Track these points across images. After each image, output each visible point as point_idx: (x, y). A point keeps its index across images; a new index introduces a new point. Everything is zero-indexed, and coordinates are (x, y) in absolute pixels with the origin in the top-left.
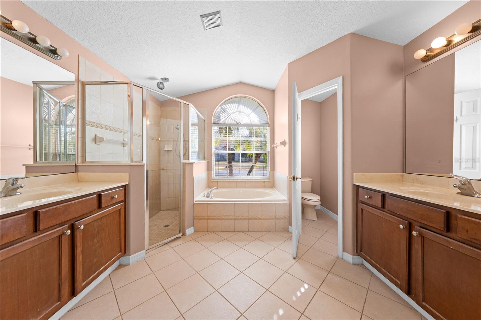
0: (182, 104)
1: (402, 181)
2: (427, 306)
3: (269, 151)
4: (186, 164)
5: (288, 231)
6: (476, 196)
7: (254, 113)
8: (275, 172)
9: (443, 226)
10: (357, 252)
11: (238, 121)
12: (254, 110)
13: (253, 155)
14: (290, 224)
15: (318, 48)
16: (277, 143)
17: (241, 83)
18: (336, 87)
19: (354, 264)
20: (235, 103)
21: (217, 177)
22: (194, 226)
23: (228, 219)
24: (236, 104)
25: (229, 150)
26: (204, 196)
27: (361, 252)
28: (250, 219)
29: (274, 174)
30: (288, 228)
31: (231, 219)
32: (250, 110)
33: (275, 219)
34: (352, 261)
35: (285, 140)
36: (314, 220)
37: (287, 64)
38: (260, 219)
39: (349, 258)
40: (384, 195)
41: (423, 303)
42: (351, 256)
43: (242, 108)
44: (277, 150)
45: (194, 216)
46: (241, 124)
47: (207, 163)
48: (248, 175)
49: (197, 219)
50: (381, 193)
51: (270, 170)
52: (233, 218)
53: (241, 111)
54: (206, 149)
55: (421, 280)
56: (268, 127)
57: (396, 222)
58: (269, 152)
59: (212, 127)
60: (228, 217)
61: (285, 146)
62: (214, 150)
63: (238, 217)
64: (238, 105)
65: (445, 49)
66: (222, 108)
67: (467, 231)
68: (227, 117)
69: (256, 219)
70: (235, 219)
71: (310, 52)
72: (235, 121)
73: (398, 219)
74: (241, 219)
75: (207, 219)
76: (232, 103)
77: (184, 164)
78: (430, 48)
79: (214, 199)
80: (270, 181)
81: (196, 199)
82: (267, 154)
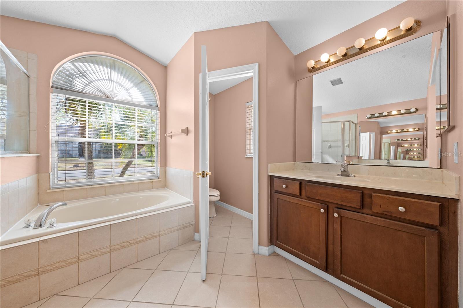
1: (293, 169)
2: (345, 277)
3: (159, 141)
5: (194, 240)
6: (350, 176)
7: (136, 88)
8: (167, 167)
9: (360, 205)
10: (271, 242)
11: (108, 94)
12: (136, 85)
14: (197, 230)
15: (233, 26)
16: (171, 132)
17: (115, 38)
18: (251, 74)
19: (269, 255)
20: (102, 65)
21: (63, 182)
23: (95, 256)
24: (105, 68)
25: (89, 137)
27: (276, 241)
28: (140, 242)
29: (165, 172)
30: (194, 236)
31: (103, 253)
32: (130, 82)
33: (178, 230)
34: (267, 253)
35: (187, 127)
36: (213, 217)
37: (192, 33)
39: (265, 250)
40: (301, 183)
41: (341, 275)
42: (267, 248)
43: (116, 76)
44: (171, 142)
46: (115, 99)
47: (35, 158)
48: (122, 174)
50: (299, 181)
51: (161, 166)
52: (108, 250)
53: (115, 80)
55: (340, 255)
56: (157, 111)
57: (315, 207)
58: (159, 143)
59: (51, 94)
60: (95, 253)
61: (187, 135)
62: (53, 135)
63: (117, 247)
64: (109, 70)
65: (327, 65)
66: (75, 66)
67: (381, 206)
68: (87, 83)
69: (150, 239)
70: (111, 251)
71: (223, 27)
72: (103, 93)
73: (317, 204)
74: (123, 247)
76: (97, 64)
78: (319, 60)
80: (161, 180)
82: (156, 146)
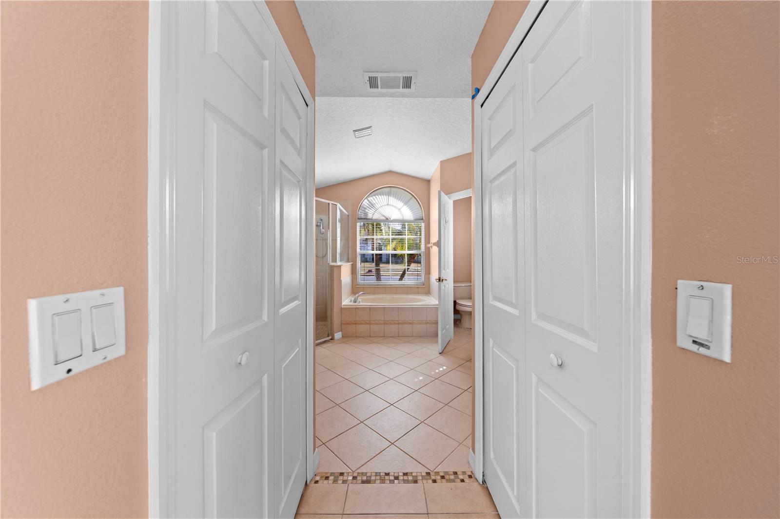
0: (331, 205)
3: (424, 251)
4: (334, 266)
7: (406, 206)
8: (430, 276)
11: (387, 216)
12: (406, 203)
13: (404, 256)
16: (431, 243)
17: (390, 172)
20: (383, 195)
21: (363, 282)
22: (341, 331)
23: (378, 324)
24: (385, 196)
25: (376, 250)
26: (351, 301)
28: (400, 323)
29: (429, 278)
31: (381, 324)
32: (401, 202)
33: (426, 323)
37: (439, 162)
38: (410, 323)
43: (392, 200)
44: (432, 252)
45: (341, 321)
46: (392, 219)
47: (351, 265)
48: (401, 279)
49: (345, 324)
51: (426, 274)
52: (383, 322)
53: (391, 204)
54: (350, 250)
56: (422, 223)
58: (424, 253)
59: (357, 223)
60: (377, 322)
62: (358, 250)
63: (387, 322)
64: (387, 196)
66: (368, 200)
68: (375, 211)
69: (406, 323)
70: (385, 324)
72: (384, 216)
74: (390, 324)
75: (355, 324)
76: (381, 195)
77: (332, 267)
79: (361, 304)
80: (425, 286)
81: (343, 304)
82: (422, 255)
